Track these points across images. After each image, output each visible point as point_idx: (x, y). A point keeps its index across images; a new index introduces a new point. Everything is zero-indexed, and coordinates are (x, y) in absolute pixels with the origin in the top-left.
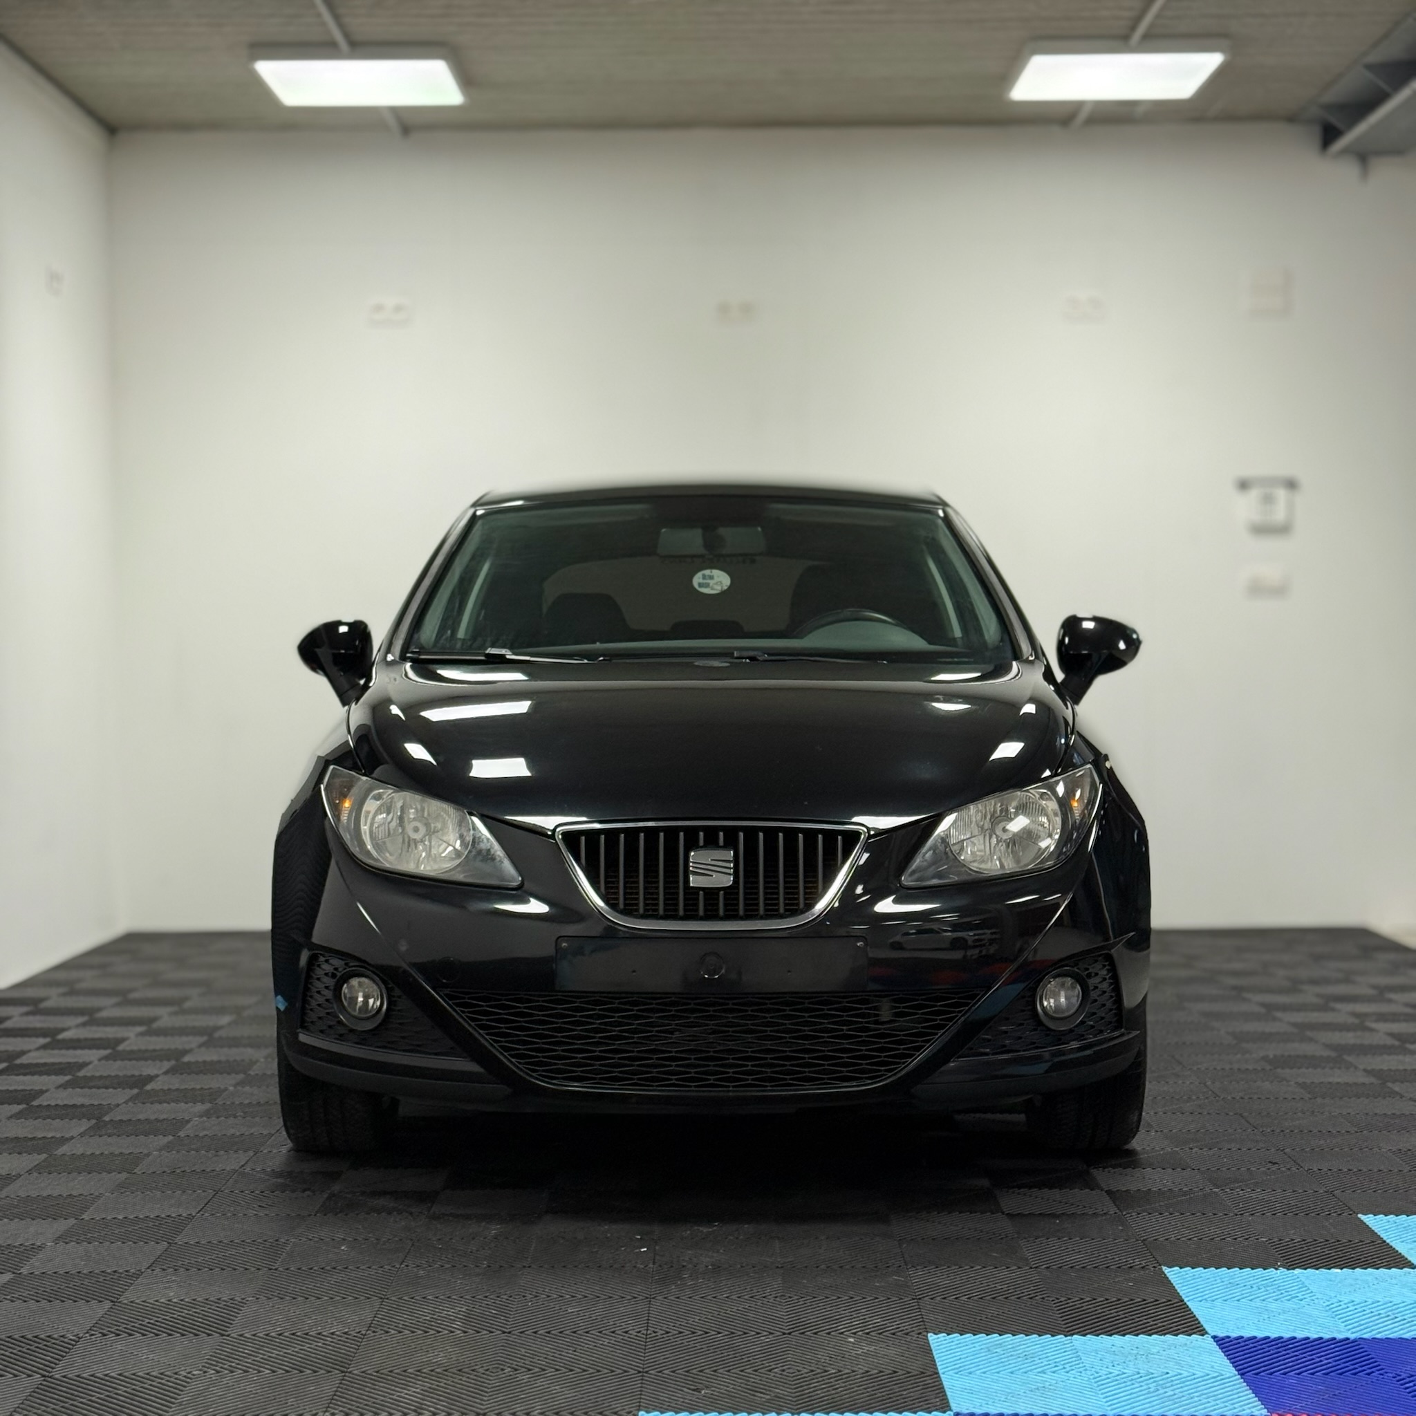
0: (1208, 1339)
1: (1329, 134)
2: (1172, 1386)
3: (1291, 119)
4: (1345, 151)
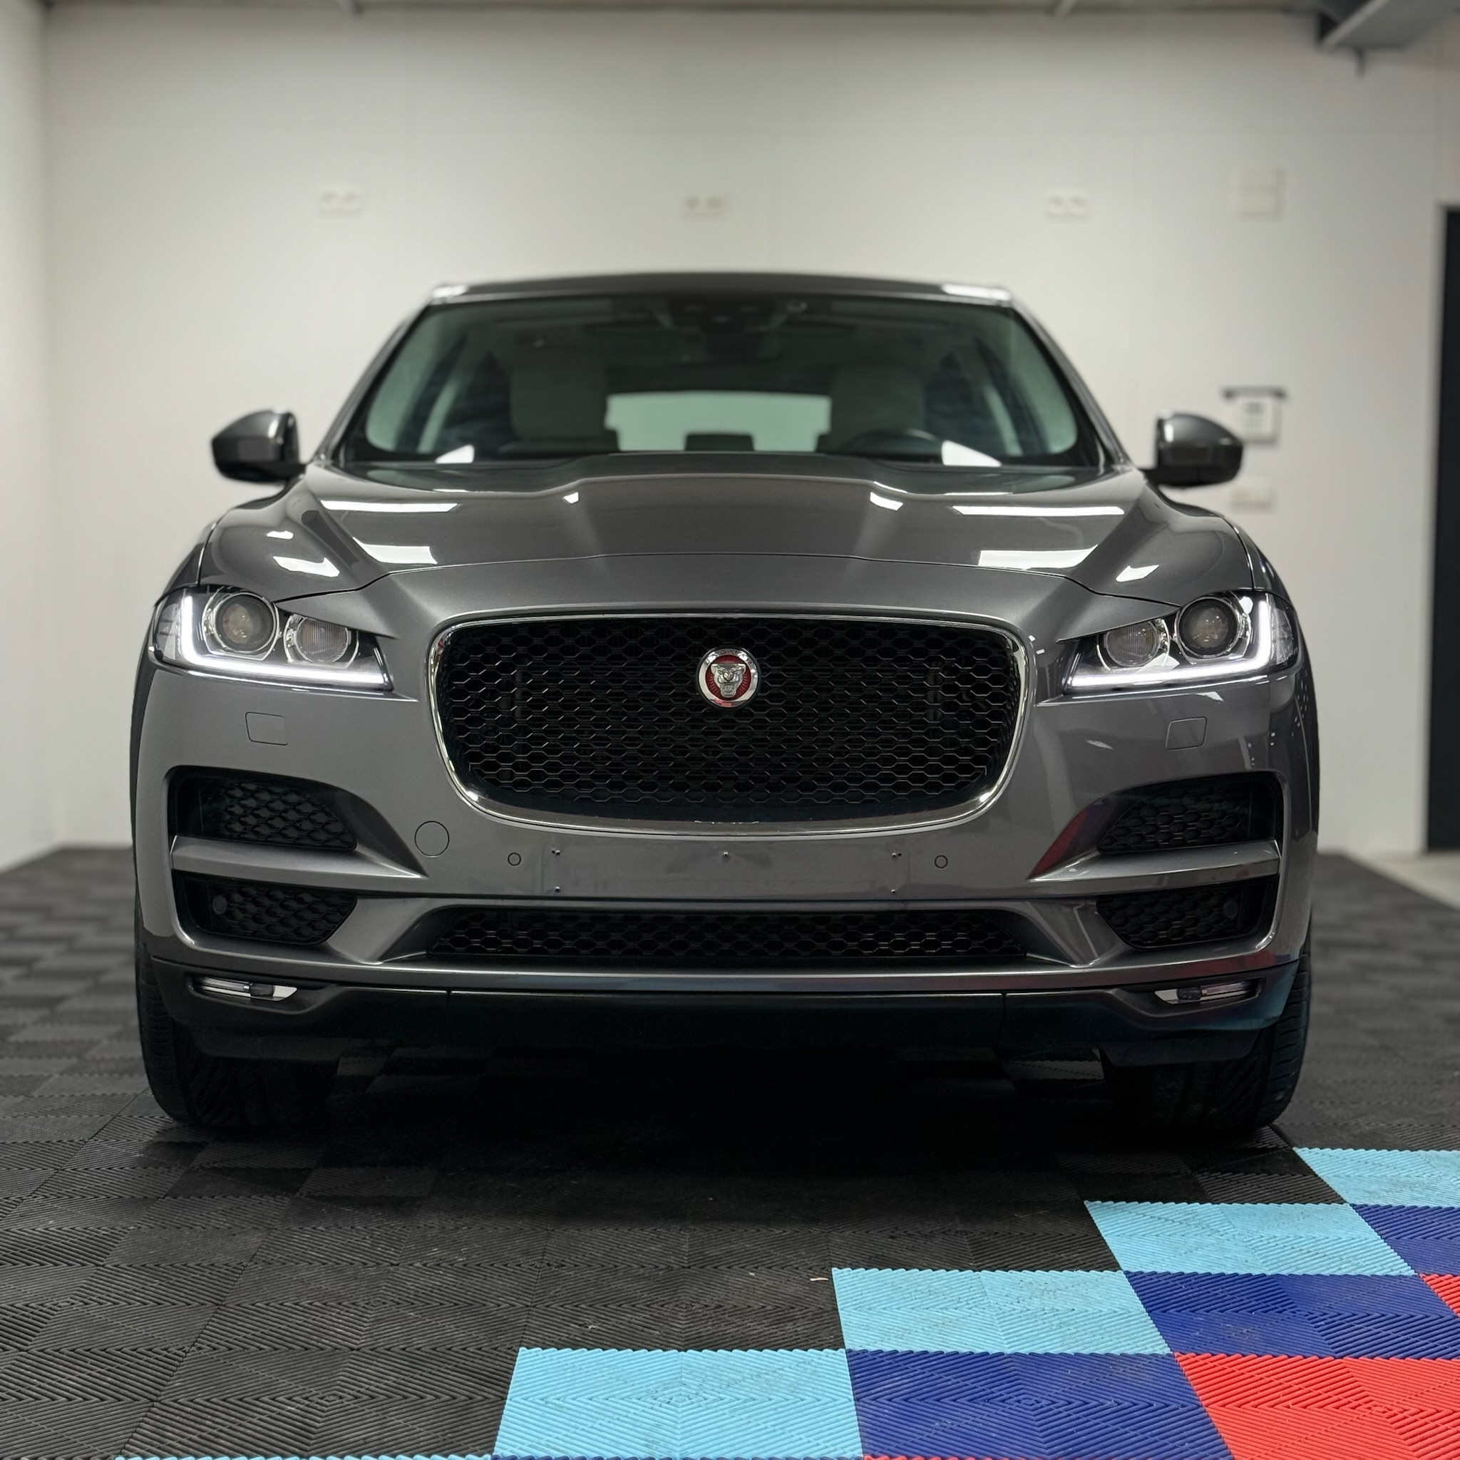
0: (1120, 1274)
1: (1325, 26)
2: (1076, 1323)
3: (1286, 9)
4: (1342, 45)
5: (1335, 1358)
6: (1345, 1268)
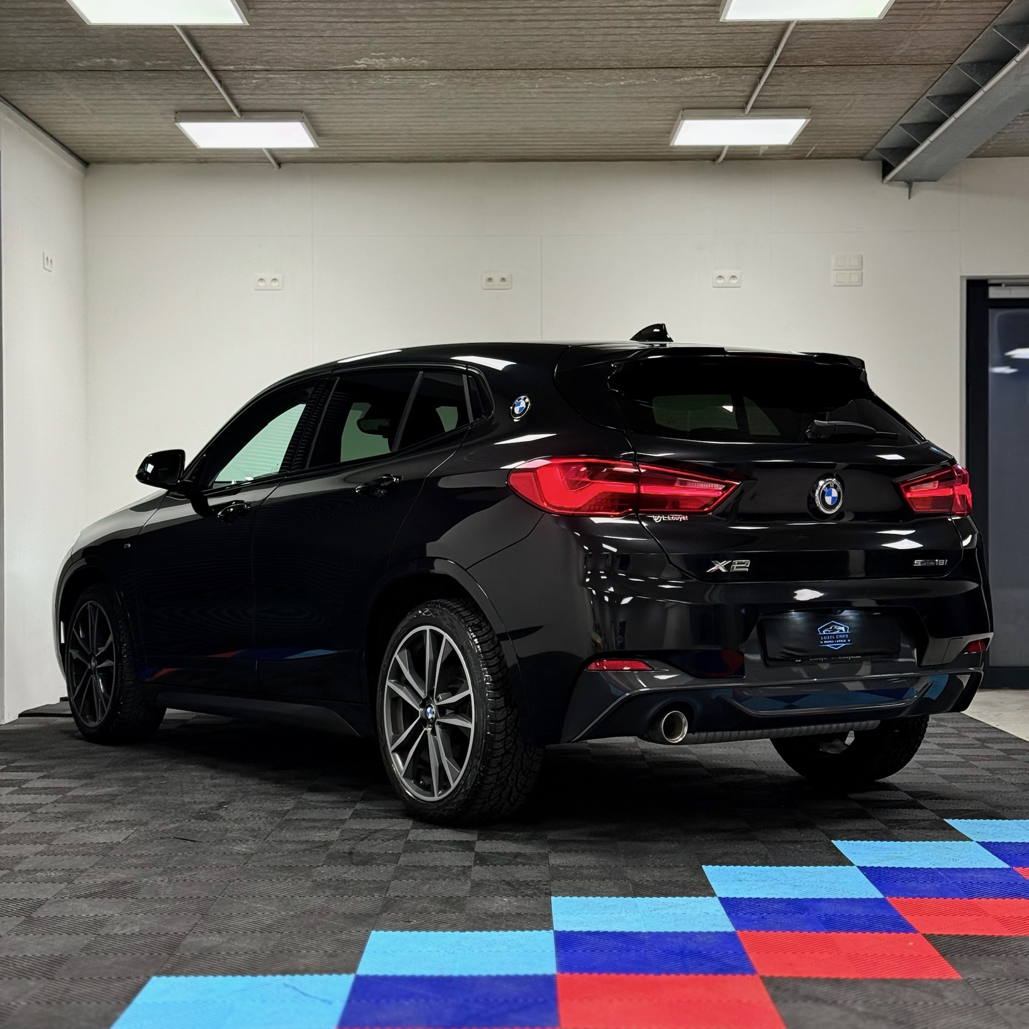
0: (716, 898)
1: (886, 169)
3: (862, 158)
4: (895, 180)
5: (826, 933)
6: (845, 895)
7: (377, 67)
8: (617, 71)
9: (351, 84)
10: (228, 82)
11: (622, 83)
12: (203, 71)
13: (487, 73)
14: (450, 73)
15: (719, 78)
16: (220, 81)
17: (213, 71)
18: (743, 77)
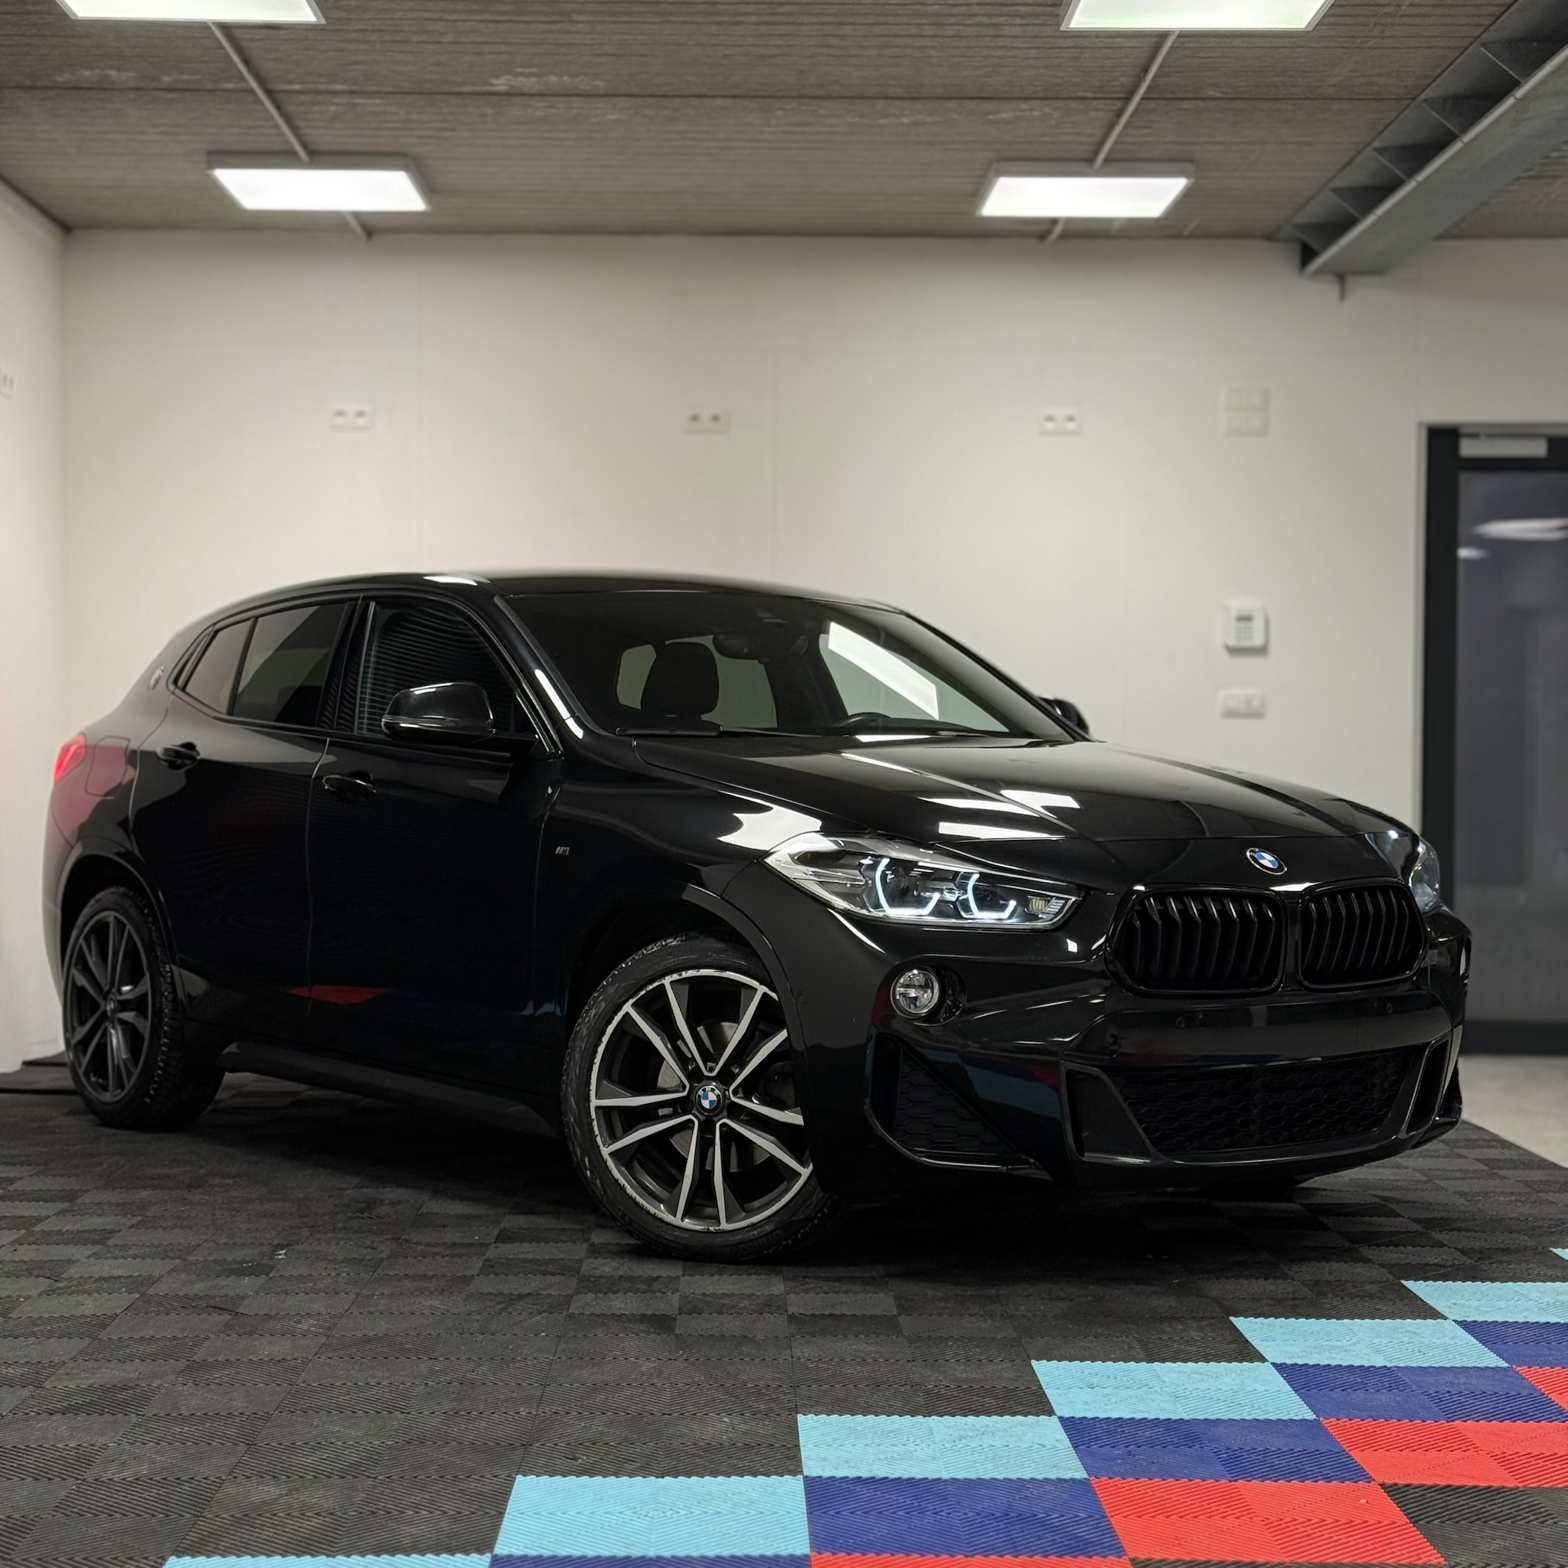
0: (1054, 1419)
1: (1307, 255)
2: (1008, 1455)
3: (1269, 237)
4: (1321, 271)
5: (1230, 1481)
6: (1255, 1413)
7: (525, 90)
8: (898, 103)
9: (483, 115)
10: (290, 108)
11: (905, 120)
12: (252, 91)
13: (695, 101)
14: (639, 101)
15: (1056, 114)
16: (278, 107)
17: (269, 92)
18: (1093, 114)
